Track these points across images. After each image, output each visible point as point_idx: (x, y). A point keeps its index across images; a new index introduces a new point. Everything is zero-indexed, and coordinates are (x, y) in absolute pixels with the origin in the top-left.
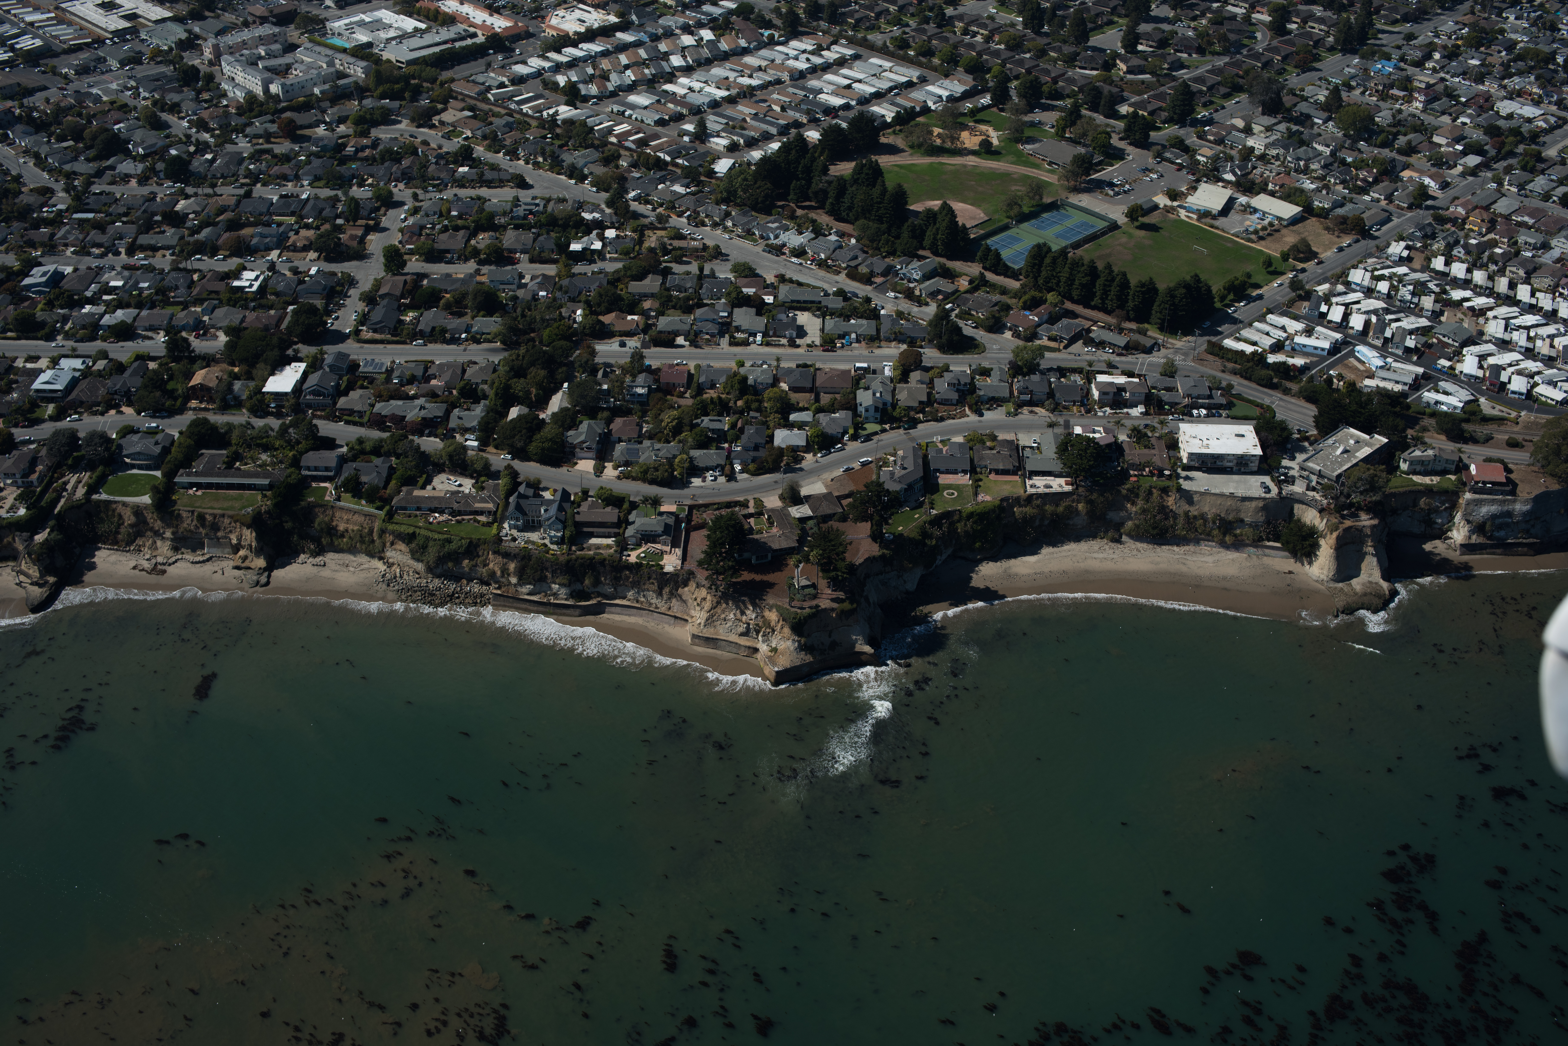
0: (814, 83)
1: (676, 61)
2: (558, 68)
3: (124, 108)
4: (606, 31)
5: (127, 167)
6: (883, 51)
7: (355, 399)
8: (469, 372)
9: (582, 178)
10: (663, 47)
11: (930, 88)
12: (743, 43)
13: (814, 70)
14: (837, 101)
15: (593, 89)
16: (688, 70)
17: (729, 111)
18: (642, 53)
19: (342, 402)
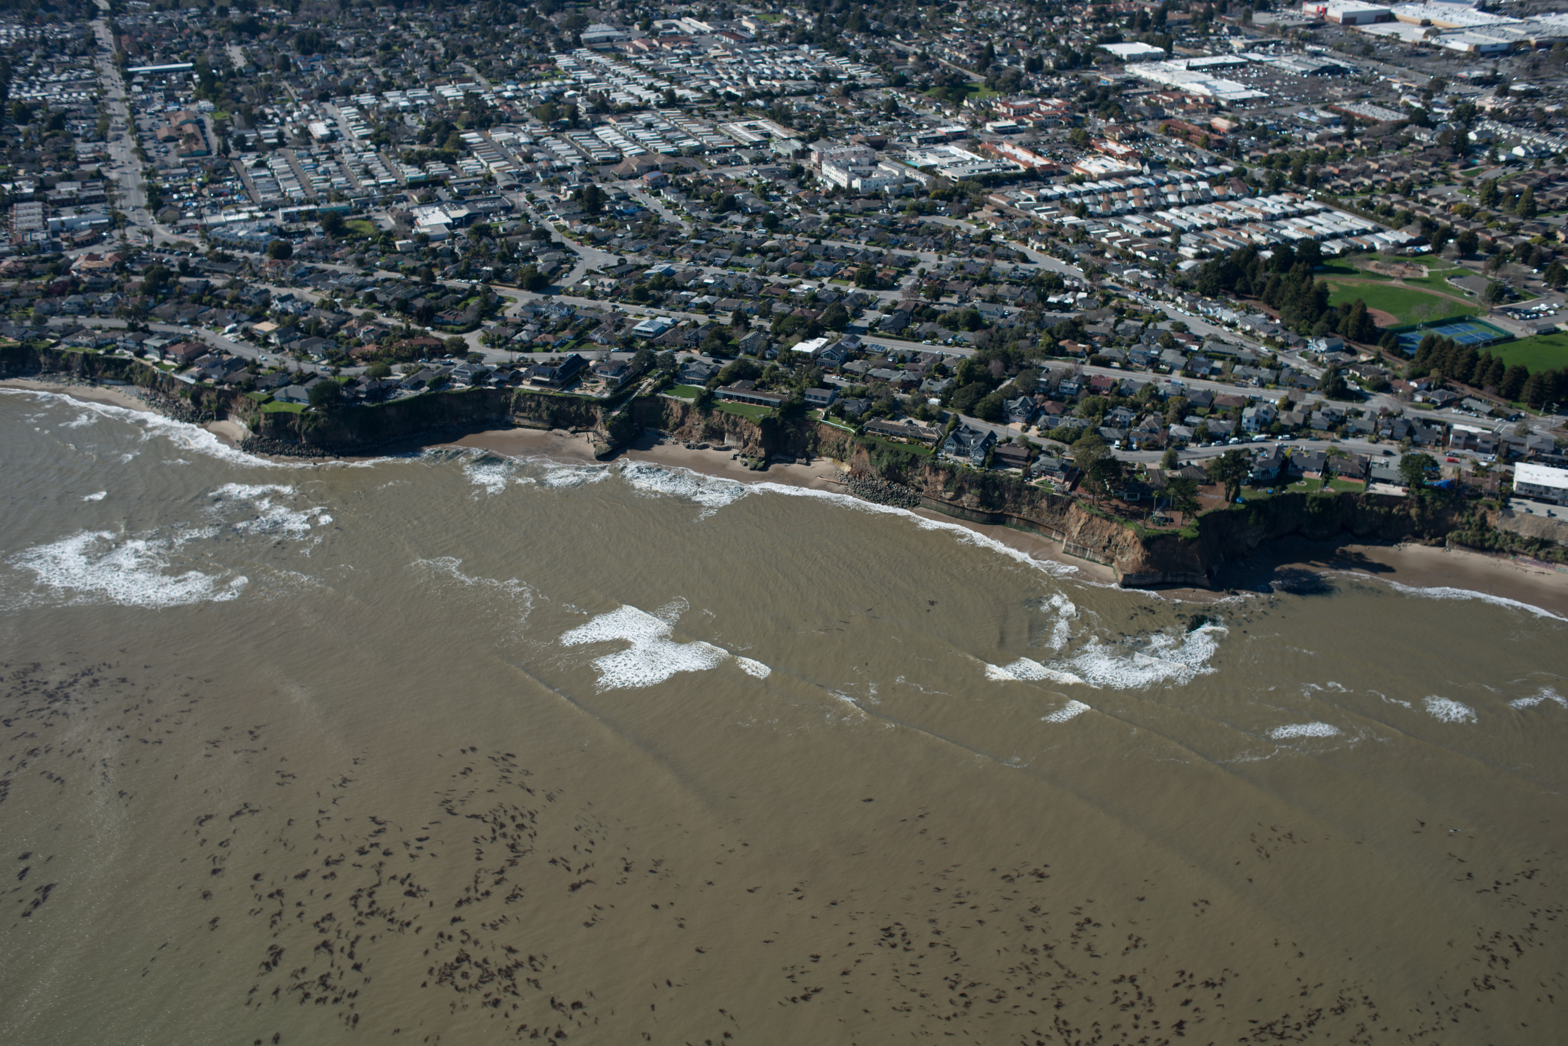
0: (1282, 223)
1: (1172, 198)
2: (1077, 194)
3: (745, 185)
4: (1120, 176)
5: (736, 217)
6: (1349, 209)
7: (856, 365)
8: (946, 360)
9: (1071, 260)
10: (1164, 189)
11: (1380, 235)
12: (1231, 192)
13: (1286, 216)
14: (1297, 236)
15: (1100, 209)
16: (1181, 205)
17: (1205, 233)
18: (1147, 192)
19: (847, 365)
